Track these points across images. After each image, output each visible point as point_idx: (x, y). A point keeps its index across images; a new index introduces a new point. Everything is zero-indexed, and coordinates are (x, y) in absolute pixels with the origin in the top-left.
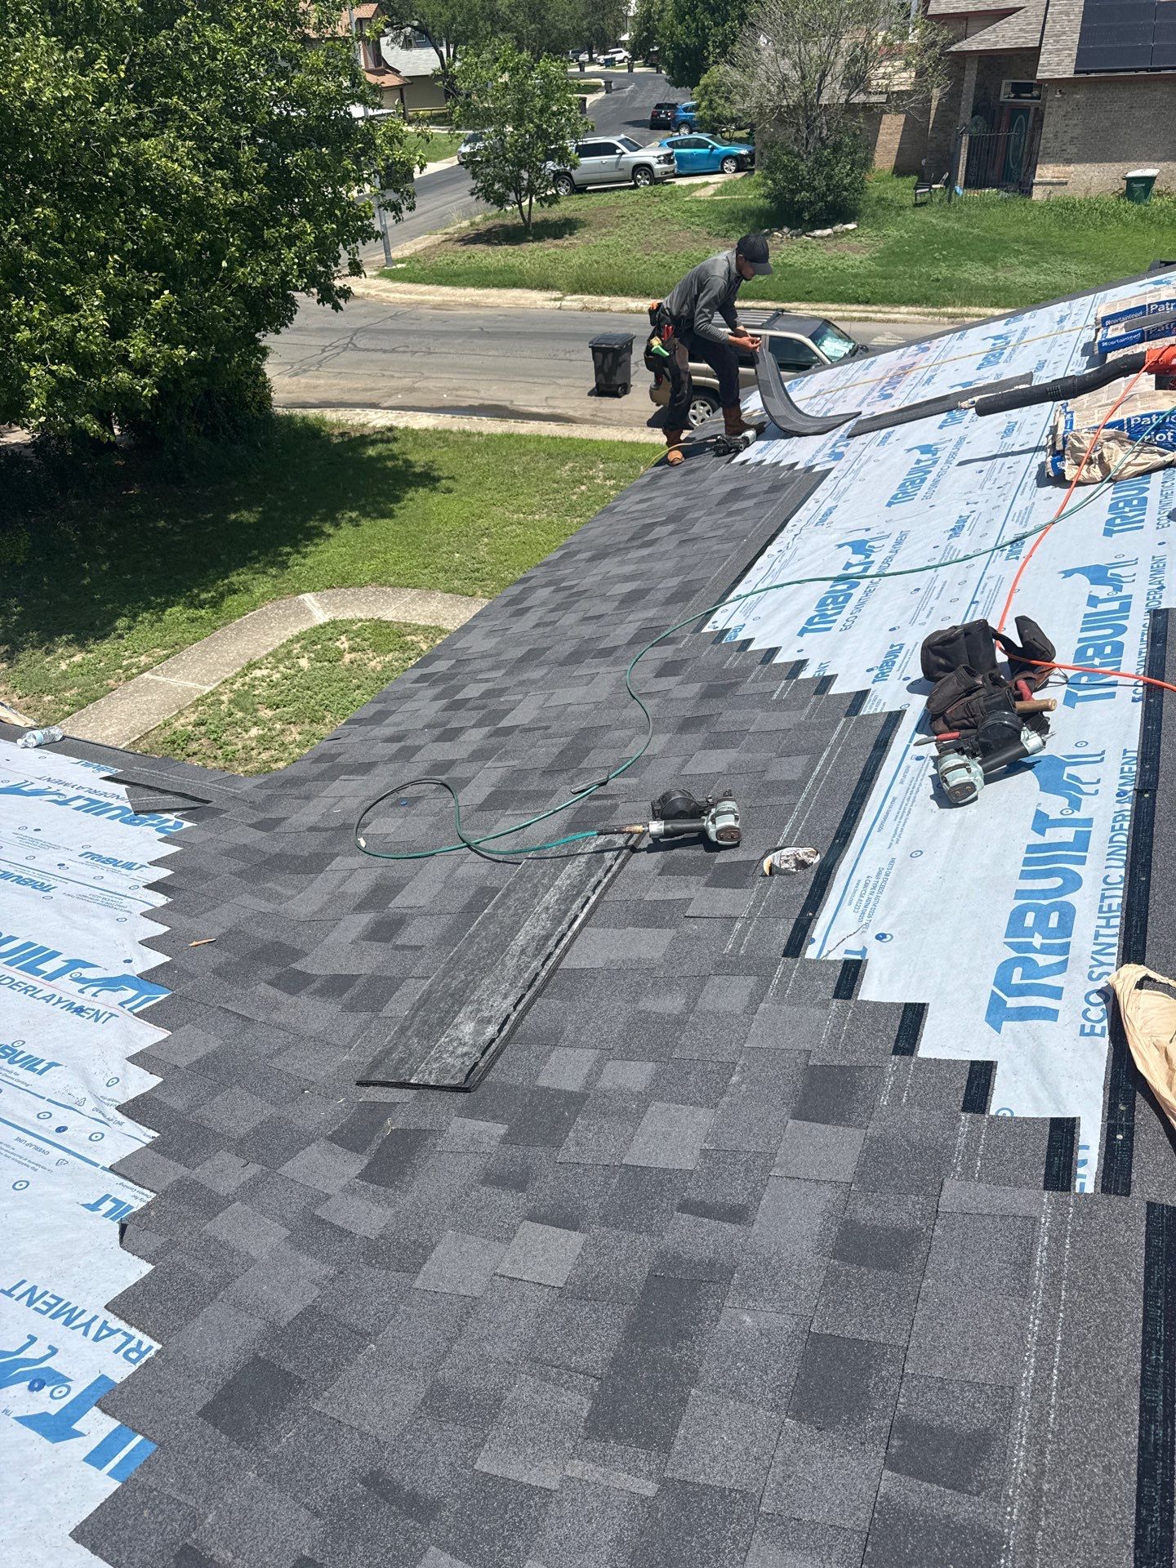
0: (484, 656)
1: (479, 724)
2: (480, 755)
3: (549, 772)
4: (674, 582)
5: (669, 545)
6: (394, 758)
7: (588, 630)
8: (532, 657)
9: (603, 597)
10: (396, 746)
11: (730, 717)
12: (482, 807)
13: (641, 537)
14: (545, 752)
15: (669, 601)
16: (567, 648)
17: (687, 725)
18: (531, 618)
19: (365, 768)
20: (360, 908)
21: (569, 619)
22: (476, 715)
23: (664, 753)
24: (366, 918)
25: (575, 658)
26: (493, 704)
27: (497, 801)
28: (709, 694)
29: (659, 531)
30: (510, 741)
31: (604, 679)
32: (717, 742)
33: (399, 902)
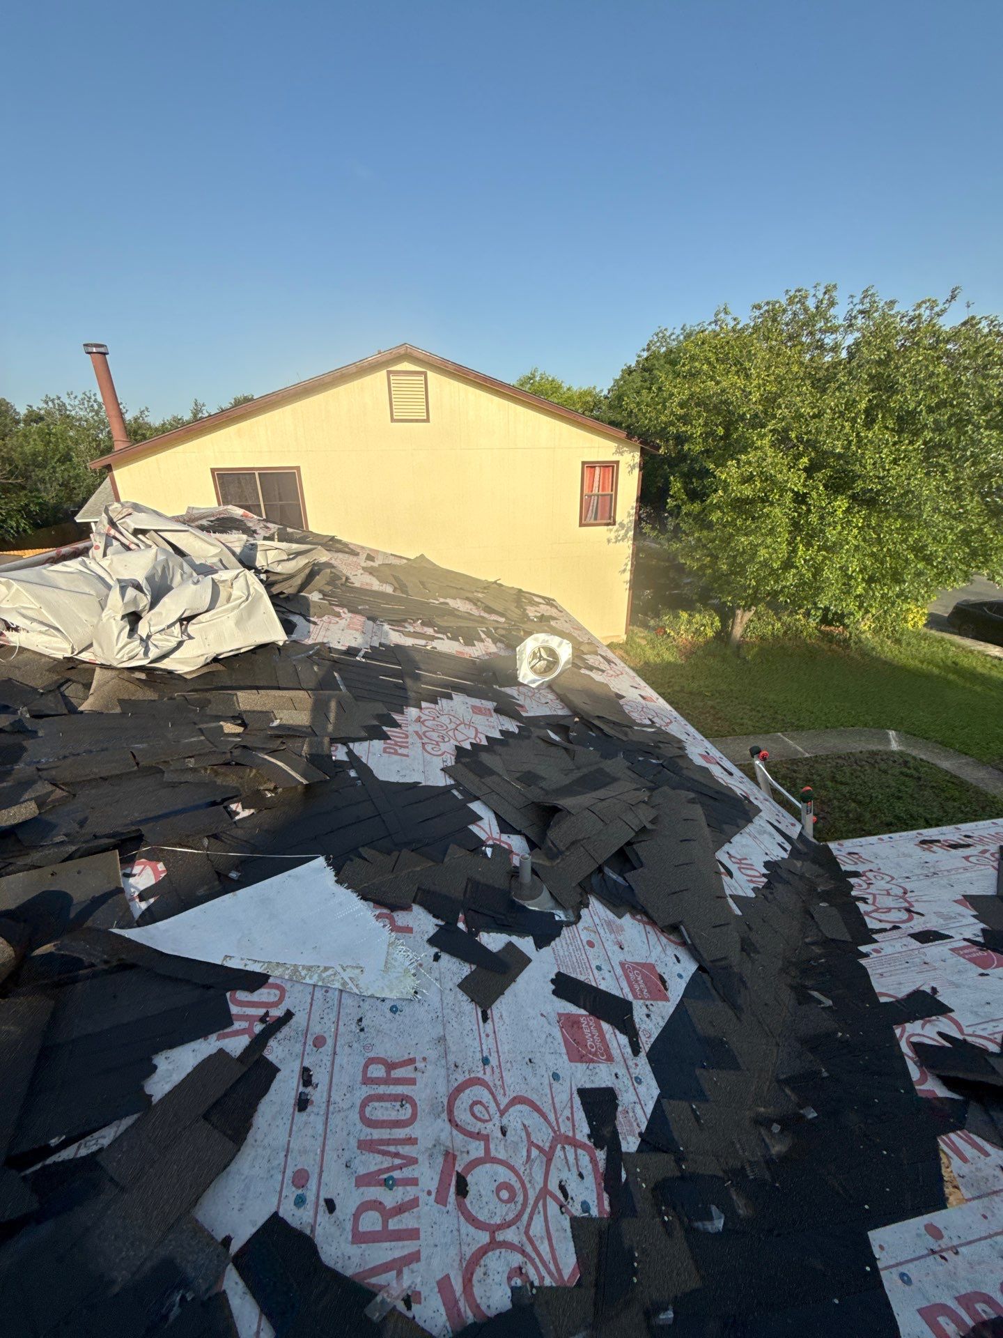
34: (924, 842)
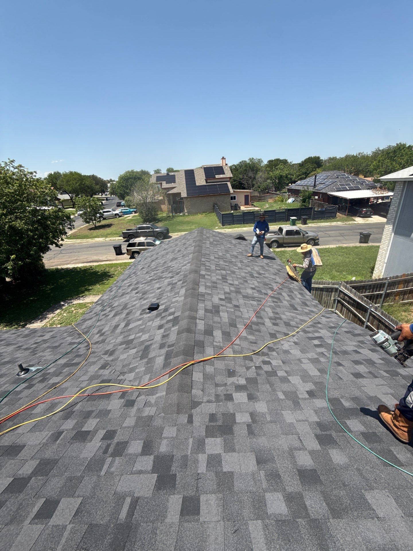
0: (107, 299)
1: (109, 308)
2: (110, 311)
3: (122, 310)
4: (136, 282)
5: (134, 277)
6: (96, 316)
7: (124, 291)
8: (115, 297)
9: (125, 286)
10: (95, 315)
11: (146, 296)
12: (112, 317)
13: (129, 276)
14: (121, 308)
15: (135, 285)
16: (121, 294)
17: (140, 299)
18: (113, 292)
19: (91, 319)
20: (97, 334)
21: (120, 291)
22: (108, 307)
23: (138, 303)
24: (98, 335)
25: (122, 295)
26: (110, 304)
27: (115, 315)
28: (143, 294)
29: (132, 275)
30: (115, 308)
31: (128, 297)
32: (145, 300)
33: (103, 331)
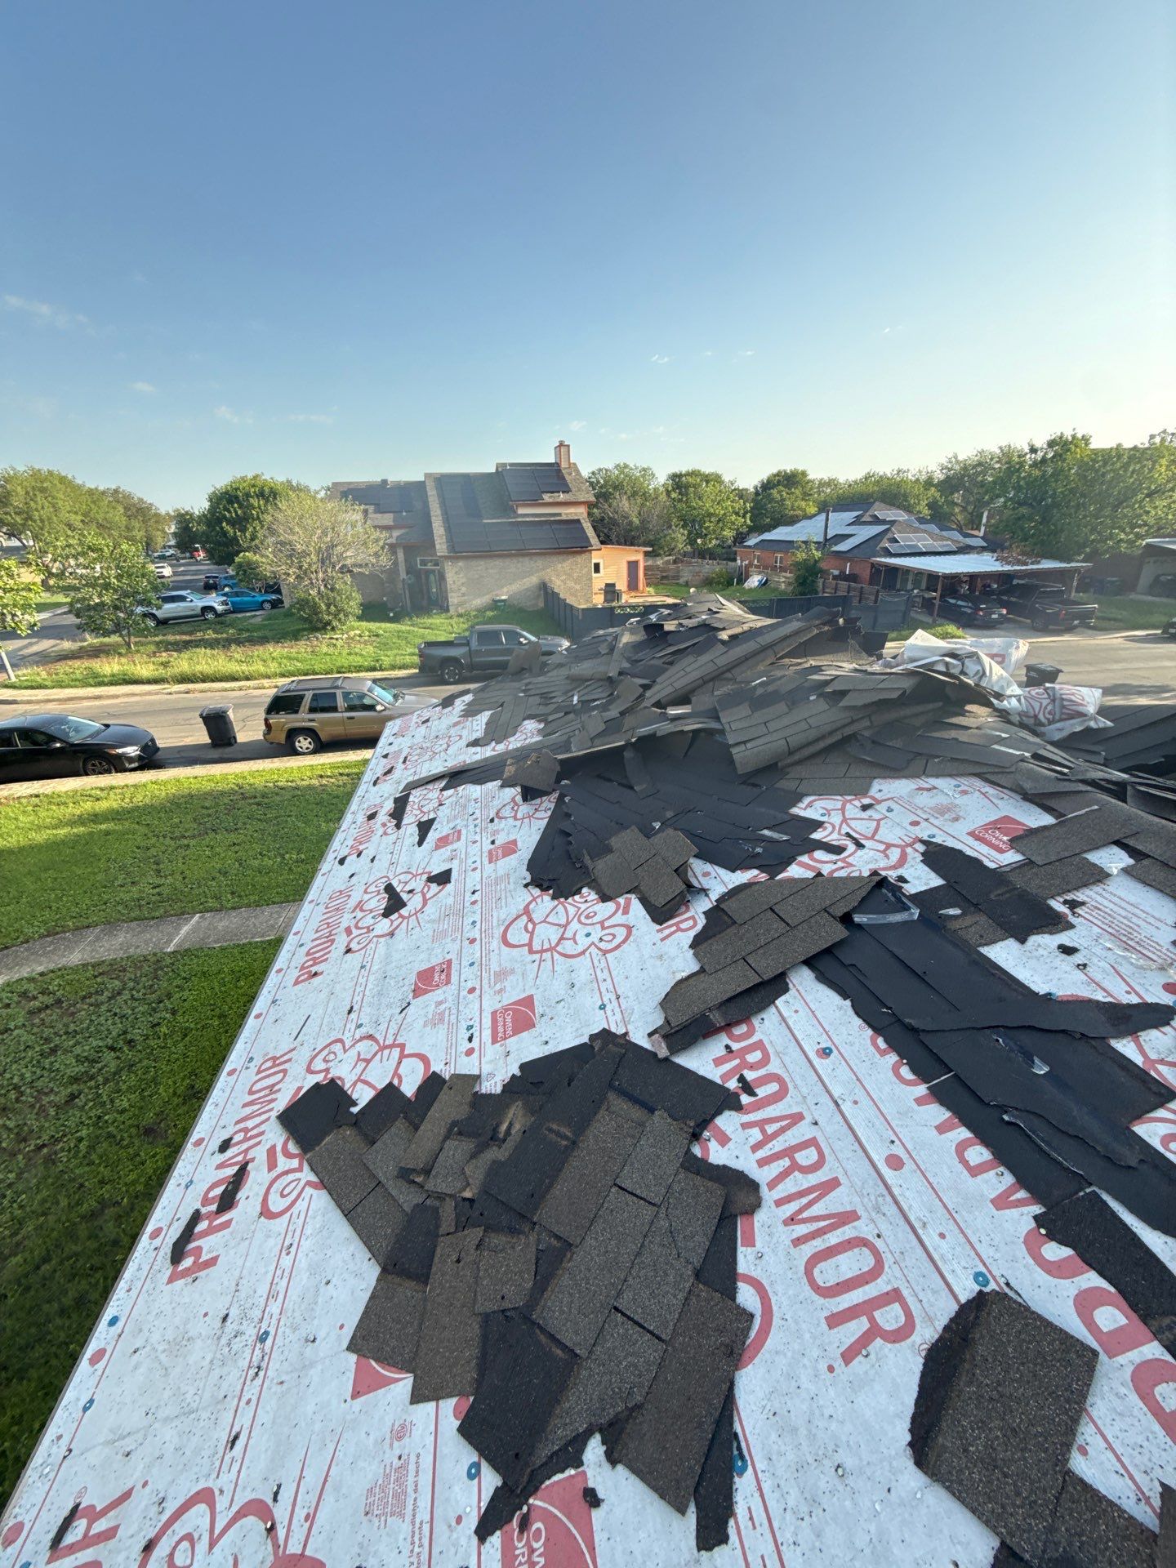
34: (178, 1254)
